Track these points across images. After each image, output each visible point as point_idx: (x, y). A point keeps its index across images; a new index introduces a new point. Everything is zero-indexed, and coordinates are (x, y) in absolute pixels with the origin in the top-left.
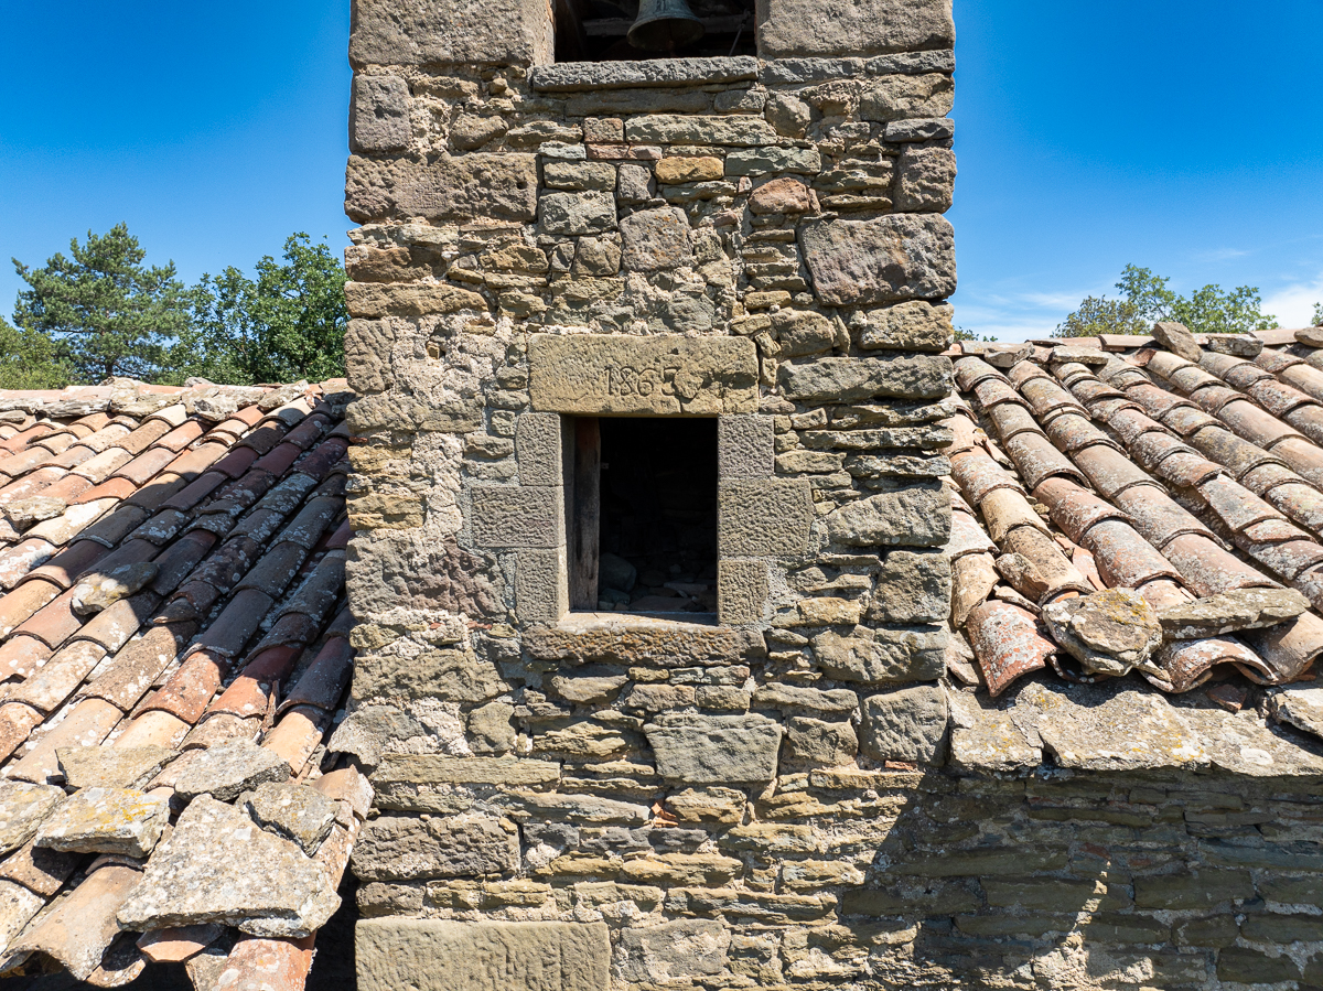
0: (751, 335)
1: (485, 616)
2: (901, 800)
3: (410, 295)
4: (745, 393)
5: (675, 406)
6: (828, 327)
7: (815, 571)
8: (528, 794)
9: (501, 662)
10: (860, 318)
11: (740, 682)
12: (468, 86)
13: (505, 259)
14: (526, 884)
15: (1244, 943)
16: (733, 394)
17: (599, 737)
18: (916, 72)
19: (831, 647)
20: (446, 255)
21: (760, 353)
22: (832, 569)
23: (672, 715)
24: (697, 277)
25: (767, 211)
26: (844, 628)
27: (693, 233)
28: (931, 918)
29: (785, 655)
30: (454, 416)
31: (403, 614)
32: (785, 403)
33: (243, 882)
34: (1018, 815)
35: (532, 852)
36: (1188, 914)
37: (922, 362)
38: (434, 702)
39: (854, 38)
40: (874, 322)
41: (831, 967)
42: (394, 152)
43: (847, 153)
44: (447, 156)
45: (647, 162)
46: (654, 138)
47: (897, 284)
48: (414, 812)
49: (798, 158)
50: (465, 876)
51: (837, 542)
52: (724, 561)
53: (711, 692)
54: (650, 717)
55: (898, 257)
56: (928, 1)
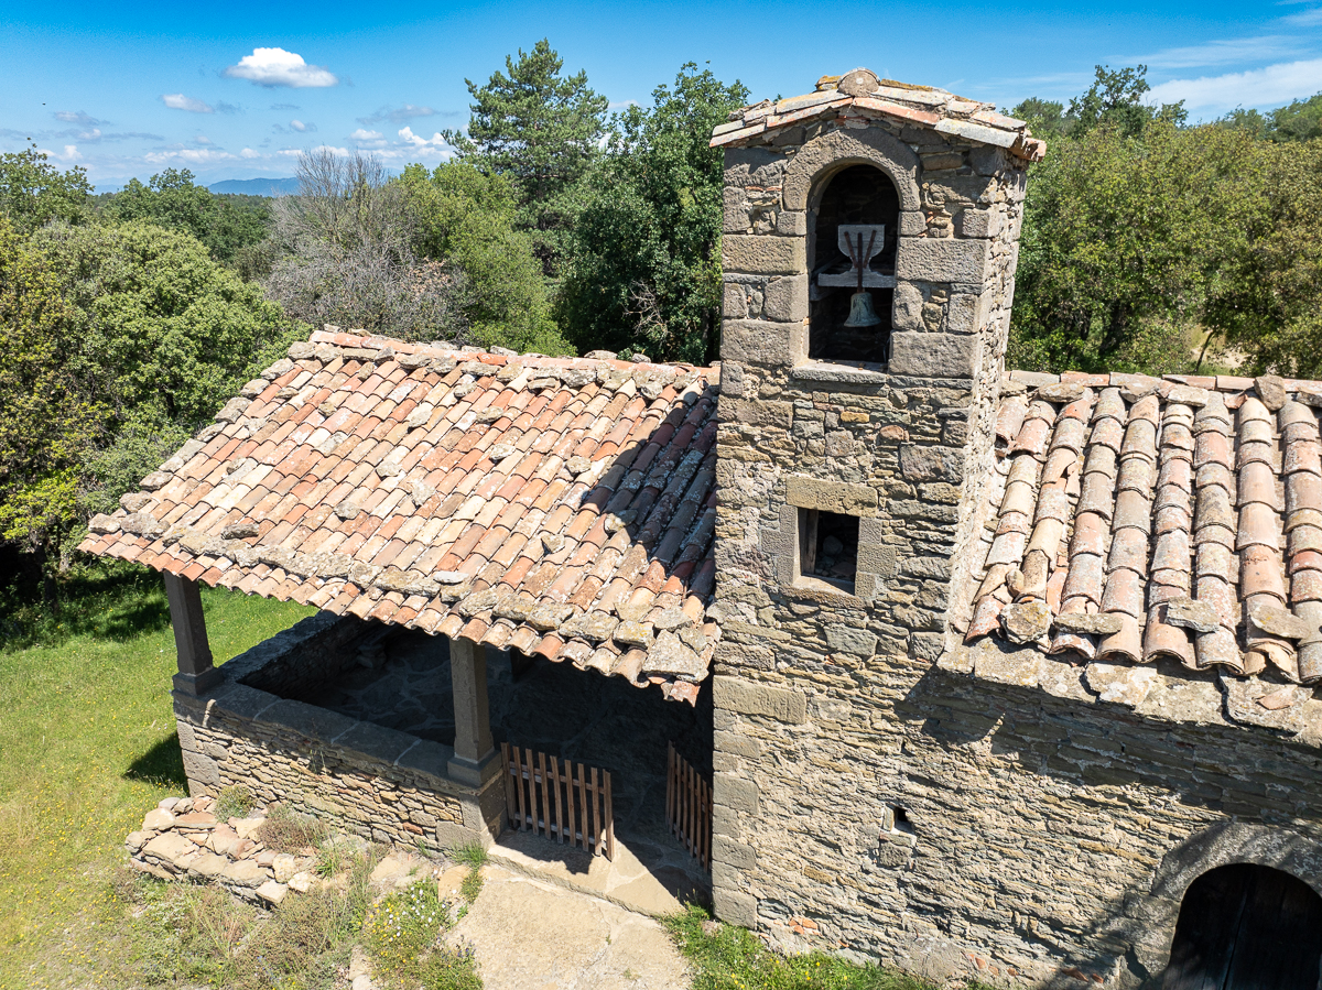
0: (876, 488)
1: (765, 577)
2: (923, 673)
3: (742, 453)
4: (871, 509)
5: (843, 511)
6: (908, 489)
7: (895, 581)
8: (778, 643)
9: (771, 595)
10: (922, 486)
11: (862, 618)
12: (767, 372)
13: (779, 444)
14: (776, 675)
15: (1059, 755)
16: (866, 509)
17: (806, 628)
18: (954, 388)
19: (898, 610)
20: (756, 439)
21: (879, 495)
22: (902, 582)
23: (835, 625)
24: (855, 461)
25: (885, 438)
26: (905, 605)
27: (855, 442)
28: (930, 719)
29: (881, 611)
30: (757, 501)
31: (735, 571)
32: (888, 516)
33: (678, 663)
34: (970, 688)
35: (779, 664)
36: (1037, 740)
37: (945, 509)
38: (745, 604)
39: (929, 370)
40: (927, 490)
41: (889, 727)
42: (737, 396)
43: (922, 418)
44: (758, 400)
45: (837, 412)
46: (841, 403)
47: (938, 475)
48: (736, 642)
49: (900, 418)
50: (754, 667)
51: (905, 573)
52: (858, 572)
53: (850, 619)
54: (826, 624)
55: (939, 465)
56: (962, 358)
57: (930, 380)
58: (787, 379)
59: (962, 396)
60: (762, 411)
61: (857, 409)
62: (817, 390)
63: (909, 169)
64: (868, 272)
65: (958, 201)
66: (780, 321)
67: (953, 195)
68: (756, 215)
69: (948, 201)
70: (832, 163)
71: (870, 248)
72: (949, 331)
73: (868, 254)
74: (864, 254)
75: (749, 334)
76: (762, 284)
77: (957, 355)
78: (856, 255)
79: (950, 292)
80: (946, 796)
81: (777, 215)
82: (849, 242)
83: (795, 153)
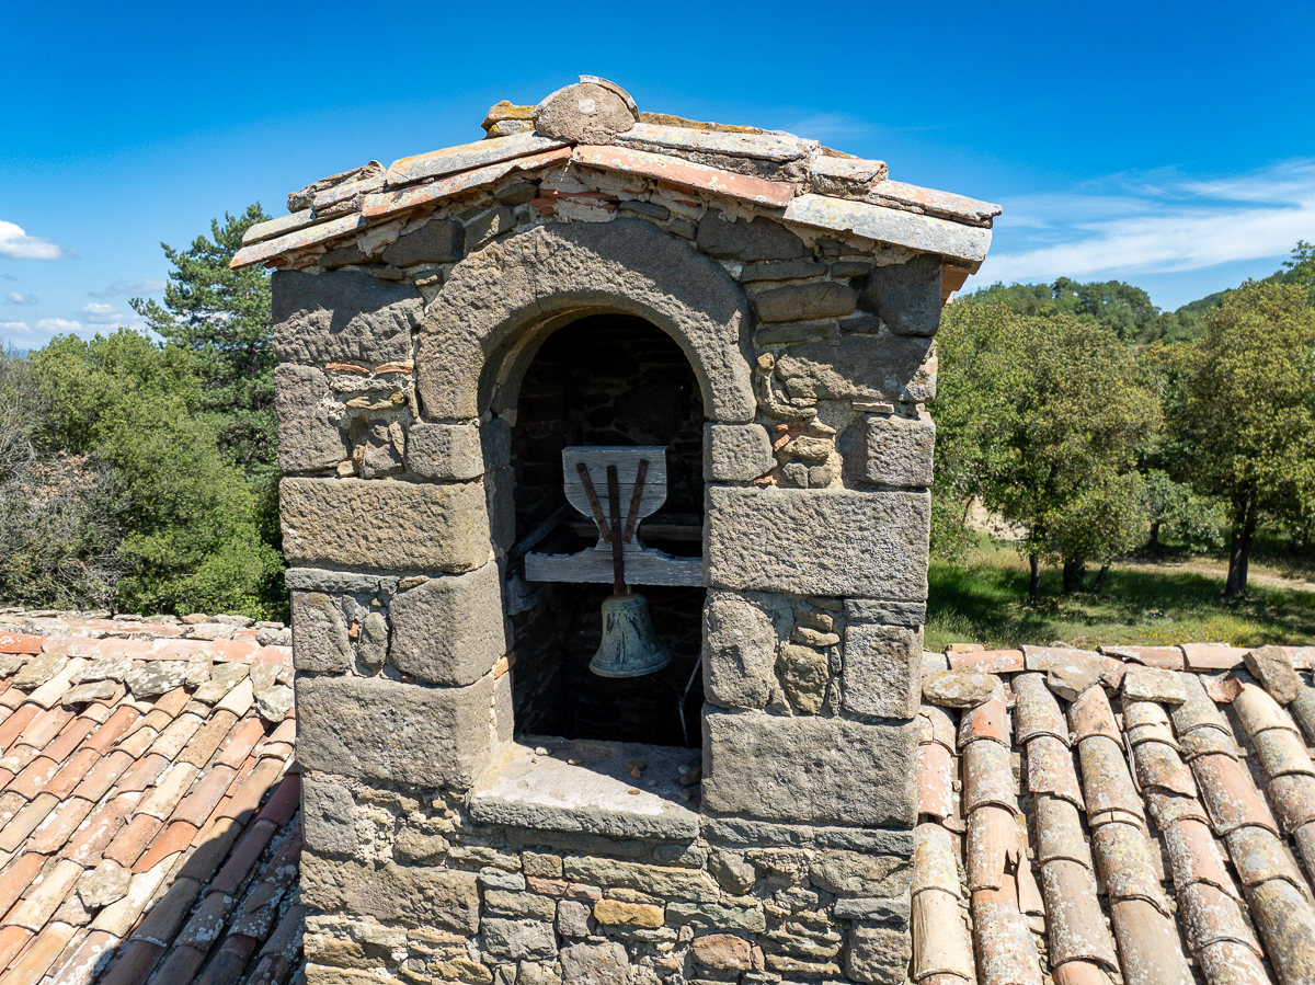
12: (408, 803)
13: (450, 969)
18: (870, 851)
20: (396, 956)
25: (708, 965)
27: (634, 971)
39: (804, 808)
42: (342, 857)
43: (794, 918)
44: (393, 867)
45: (587, 901)
46: (593, 880)
49: (739, 919)
56: (887, 781)
57: (807, 831)
58: (458, 818)
59: (891, 872)
60: (403, 893)
61: (631, 893)
62: (533, 848)
63: (722, 318)
64: (634, 551)
65: (849, 398)
66: (430, 684)
67: (838, 383)
68: (357, 430)
69: (825, 397)
70: (530, 306)
71: (637, 499)
72: (847, 713)
73: (633, 512)
74: (625, 513)
75: (360, 713)
76: (383, 595)
77: (873, 773)
78: (606, 513)
79: (844, 619)
81: (405, 430)
82: (589, 486)
83: (441, 282)
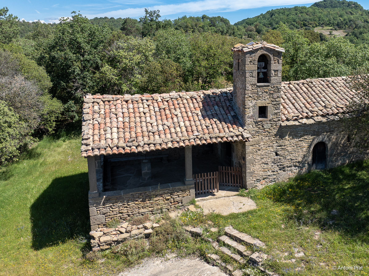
0: (270, 101)
1: (254, 119)
2: (278, 128)
3: (249, 99)
5: (265, 105)
6: (274, 100)
8: (256, 130)
9: (255, 122)
12: (253, 86)
15: (296, 135)
16: (269, 104)
17: (261, 126)
22: (274, 115)
24: (267, 97)
26: (275, 118)
28: (280, 135)
29: (272, 120)
30: (252, 107)
31: (249, 120)
32: (272, 105)
34: (285, 128)
35: (256, 134)
36: (294, 133)
37: (279, 102)
38: (250, 125)
40: (277, 100)
41: (274, 139)
42: (248, 90)
51: (275, 113)
52: (268, 115)
53: (267, 123)
54: (264, 125)
55: (278, 96)
57: (276, 84)
58: (256, 86)
60: (252, 92)
61: (267, 89)
62: (261, 87)
63: (272, 55)
64: (262, 69)
66: (255, 77)
69: (277, 59)
70: (261, 54)
71: (262, 66)
72: (278, 76)
75: (250, 80)
76: (252, 72)
77: (279, 80)
79: (278, 71)
80: (283, 147)
81: (253, 62)
82: (259, 65)
83: (256, 53)
